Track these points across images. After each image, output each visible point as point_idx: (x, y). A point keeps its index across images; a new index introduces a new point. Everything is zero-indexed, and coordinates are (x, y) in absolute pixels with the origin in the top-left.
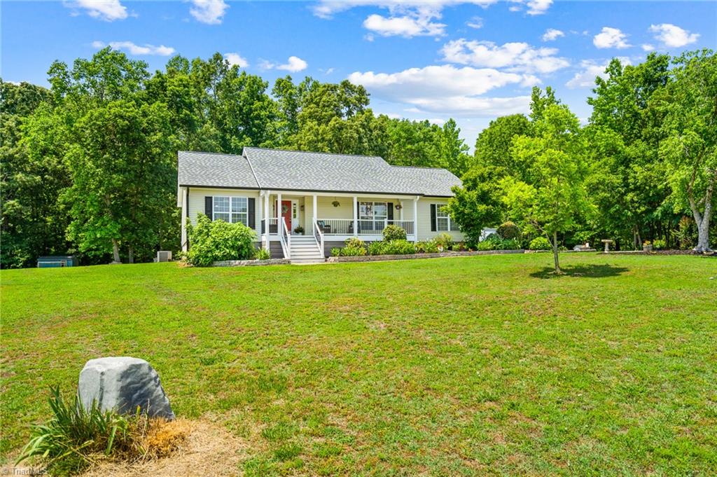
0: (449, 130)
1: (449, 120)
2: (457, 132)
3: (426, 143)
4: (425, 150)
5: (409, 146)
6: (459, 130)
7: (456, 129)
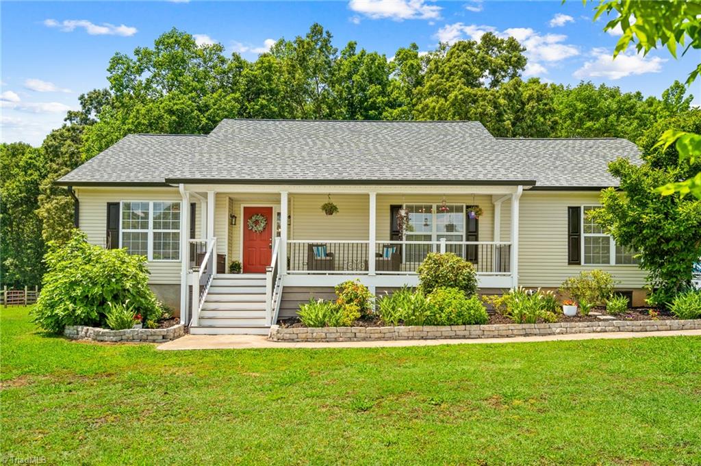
0: (673, 100)
1: (673, 84)
2: (688, 102)
3: (622, 118)
4: (619, 128)
5: (589, 124)
6: (691, 97)
7: (685, 96)
